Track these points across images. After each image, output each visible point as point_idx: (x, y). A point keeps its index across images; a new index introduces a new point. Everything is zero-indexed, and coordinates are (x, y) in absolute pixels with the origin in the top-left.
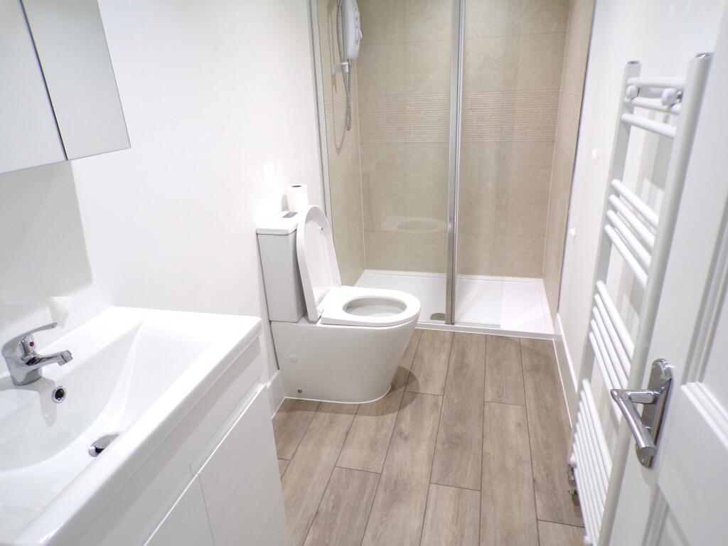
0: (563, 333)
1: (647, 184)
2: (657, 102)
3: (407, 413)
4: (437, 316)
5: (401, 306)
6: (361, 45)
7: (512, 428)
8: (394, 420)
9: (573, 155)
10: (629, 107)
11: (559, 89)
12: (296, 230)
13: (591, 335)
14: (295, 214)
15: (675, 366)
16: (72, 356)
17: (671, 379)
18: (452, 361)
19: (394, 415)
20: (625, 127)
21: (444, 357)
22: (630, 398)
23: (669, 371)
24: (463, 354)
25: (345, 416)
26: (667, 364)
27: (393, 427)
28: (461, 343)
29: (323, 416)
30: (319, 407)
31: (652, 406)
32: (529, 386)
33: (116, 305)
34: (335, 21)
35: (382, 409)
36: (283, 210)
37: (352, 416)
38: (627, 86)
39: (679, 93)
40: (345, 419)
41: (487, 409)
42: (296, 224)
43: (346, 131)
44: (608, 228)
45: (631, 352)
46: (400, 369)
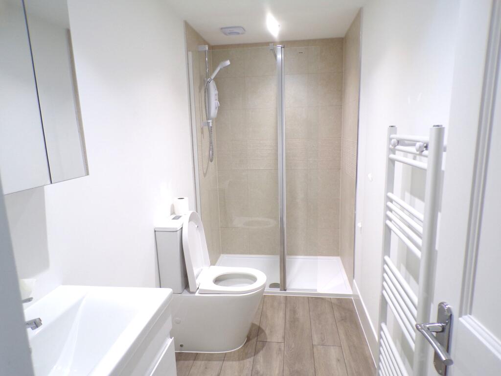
0: (359, 293)
1: (408, 195)
2: (413, 149)
3: (260, 357)
4: (273, 285)
5: (253, 279)
6: (218, 111)
7: (334, 363)
8: (252, 363)
9: (355, 177)
10: (393, 151)
11: (341, 138)
12: (182, 228)
13: (384, 292)
14: (180, 217)
15: (453, 305)
16: (42, 322)
17: (451, 315)
18: (288, 317)
19: (251, 359)
20: (392, 162)
21: (281, 314)
22: (428, 329)
23: (449, 309)
24: (294, 312)
25: (215, 363)
26: (447, 305)
27: (251, 368)
28: (292, 304)
29: (200, 364)
30: (196, 357)
31: (441, 333)
32: (341, 332)
33: (63, 284)
34: (203, 99)
35: (242, 355)
36: (171, 214)
37: (221, 362)
38: (391, 139)
39: (425, 145)
40: (215, 365)
41: (315, 350)
42: (182, 224)
43: (210, 162)
44: (388, 222)
45: (416, 300)
46: (253, 325)
